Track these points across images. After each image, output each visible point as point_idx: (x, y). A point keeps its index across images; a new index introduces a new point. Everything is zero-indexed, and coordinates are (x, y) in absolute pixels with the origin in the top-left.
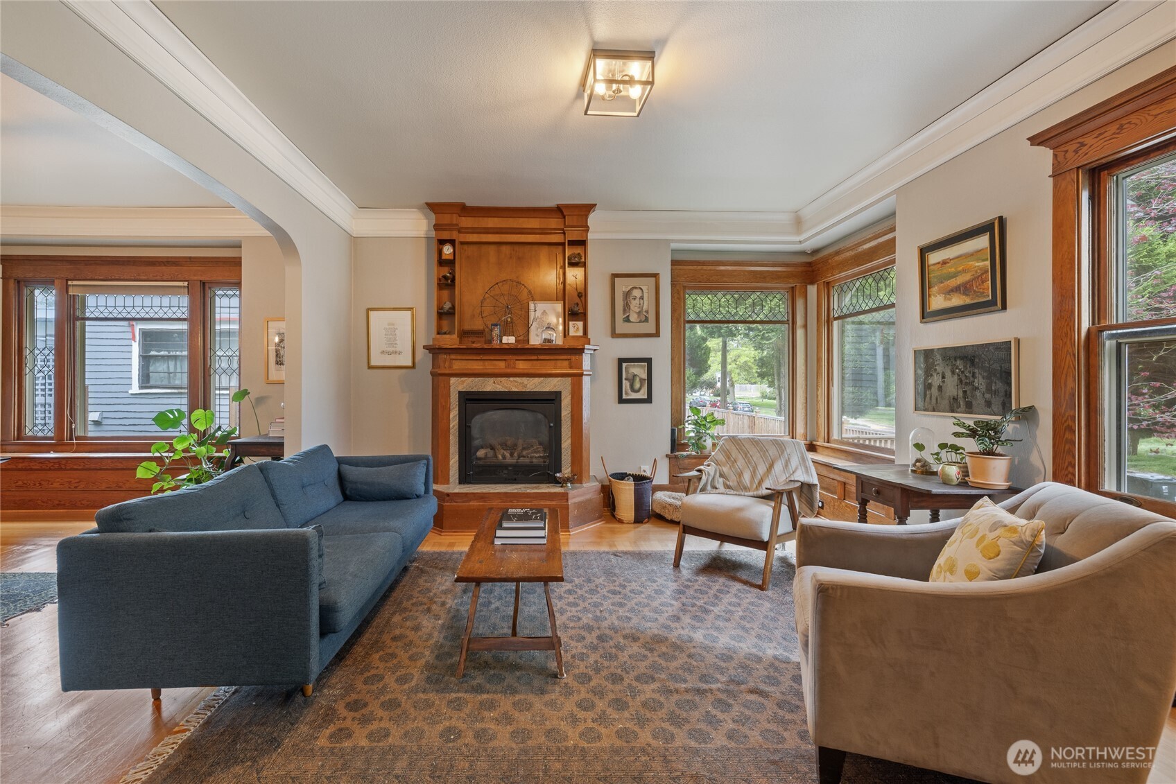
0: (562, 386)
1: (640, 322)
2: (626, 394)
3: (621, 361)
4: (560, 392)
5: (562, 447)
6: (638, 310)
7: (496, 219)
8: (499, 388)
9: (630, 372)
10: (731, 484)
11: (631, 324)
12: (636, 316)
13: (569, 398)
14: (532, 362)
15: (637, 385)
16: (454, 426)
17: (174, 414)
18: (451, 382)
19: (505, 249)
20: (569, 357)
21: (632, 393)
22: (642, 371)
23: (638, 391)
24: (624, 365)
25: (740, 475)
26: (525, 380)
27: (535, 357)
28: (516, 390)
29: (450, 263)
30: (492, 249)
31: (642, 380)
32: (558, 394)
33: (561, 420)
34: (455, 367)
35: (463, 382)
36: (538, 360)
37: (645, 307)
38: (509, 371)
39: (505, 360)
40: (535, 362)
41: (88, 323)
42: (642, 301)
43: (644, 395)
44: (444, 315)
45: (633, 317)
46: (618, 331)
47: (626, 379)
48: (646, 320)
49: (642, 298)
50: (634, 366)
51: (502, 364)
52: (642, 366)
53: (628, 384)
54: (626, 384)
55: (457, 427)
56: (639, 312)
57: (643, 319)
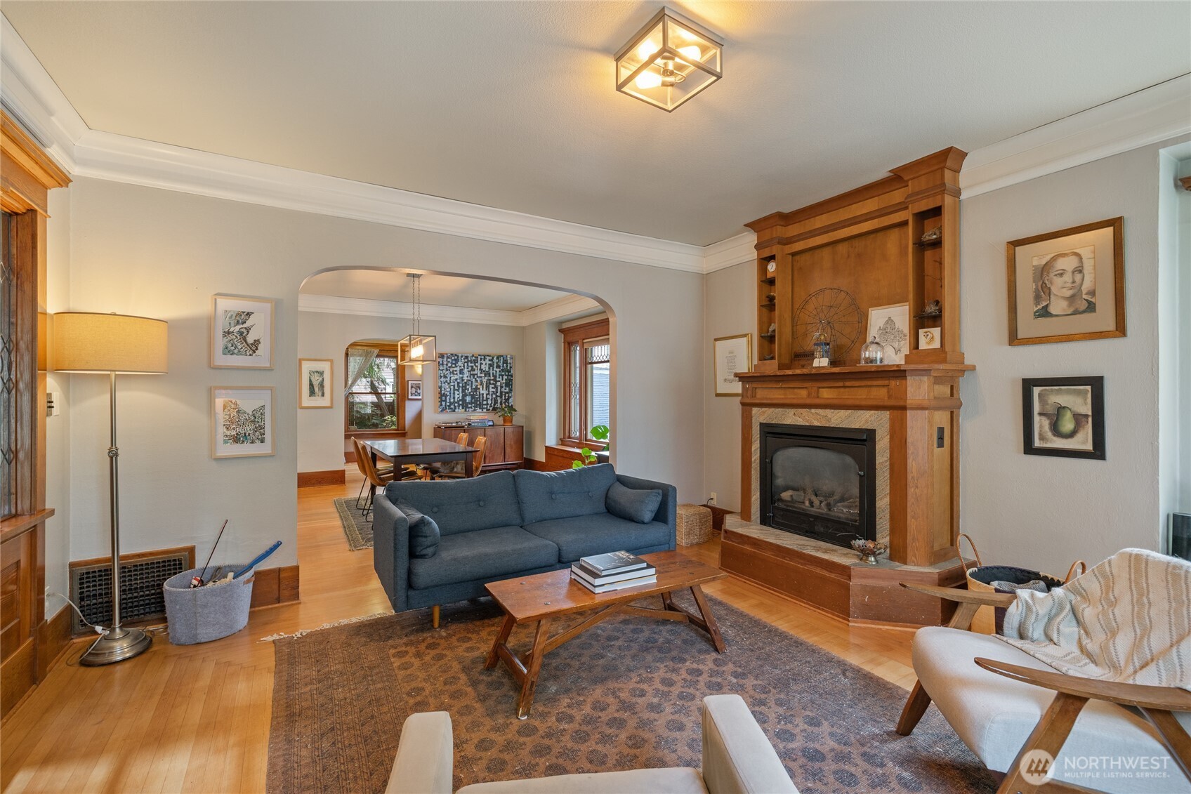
0: (878, 421)
1: (1075, 313)
2: (1042, 438)
3: (1028, 385)
4: (875, 430)
5: (877, 506)
6: (1069, 293)
7: (824, 217)
8: (800, 421)
9: (1049, 402)
10: (1090, 646)
11: (1054, 319)
12: (1064, 304)
13: (887, 440)
14: (839, 390)
15: (1068, 425)
16: (755, 460)
17: (601, 429)
18: (753, 412)
19: (842, 248)
20: (886, 382)
21: (1055, 438)
22: (1079, 400)
23: (1072, 435)
24: (1036, 391)
25: (1113, 633)
26: (829, 412)
27: (841, 384)
28: (819, 424)
29: (771, 282)
30: (826, 252)
31: (1078, 418)
32: (871, 433)
33: (875, 469)
34: (758, 396)
35: (764, 412)
36: (845, 387)
37: (1087, 285)
38: (808, 401)
39: (806, 388)
40: (842, 390)
41: (595, 365)
42: (1078, 277)
43: (1085, 442)
44: (768, 339)
45: (1057, 307)
46: (1021, 334)
47: (1040, 414)
48: (1091, 307)
49: (1080, 270)
50: (1059, 392)
51: (804, 393)
52: (1079, 393)
53: (1046, 423)
54: (1040, 424)
55: (758, 461)
56: (1073, 296)
57: (1084, 306)
